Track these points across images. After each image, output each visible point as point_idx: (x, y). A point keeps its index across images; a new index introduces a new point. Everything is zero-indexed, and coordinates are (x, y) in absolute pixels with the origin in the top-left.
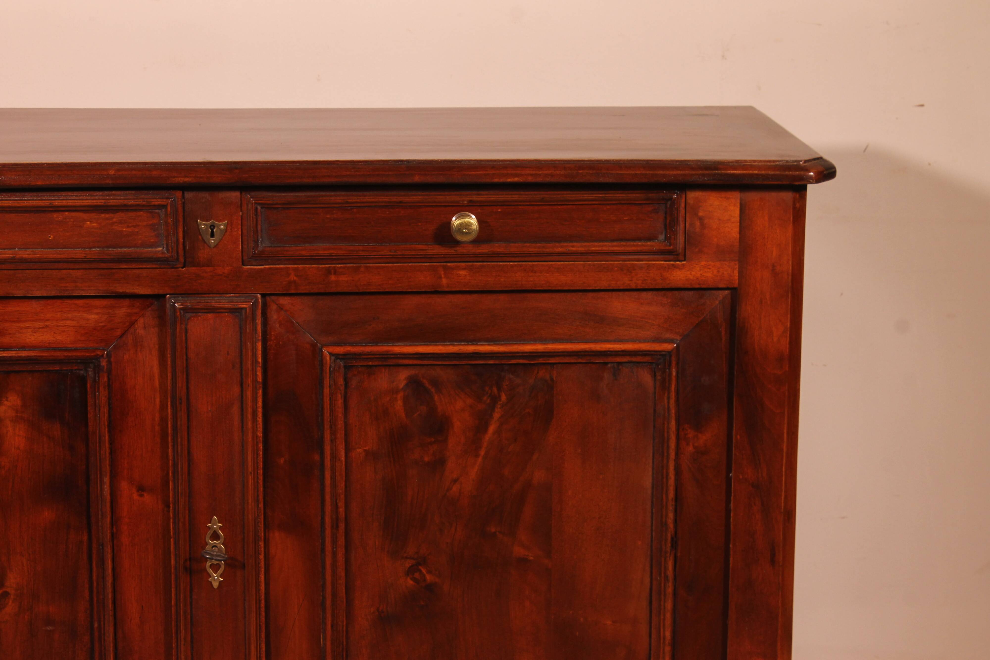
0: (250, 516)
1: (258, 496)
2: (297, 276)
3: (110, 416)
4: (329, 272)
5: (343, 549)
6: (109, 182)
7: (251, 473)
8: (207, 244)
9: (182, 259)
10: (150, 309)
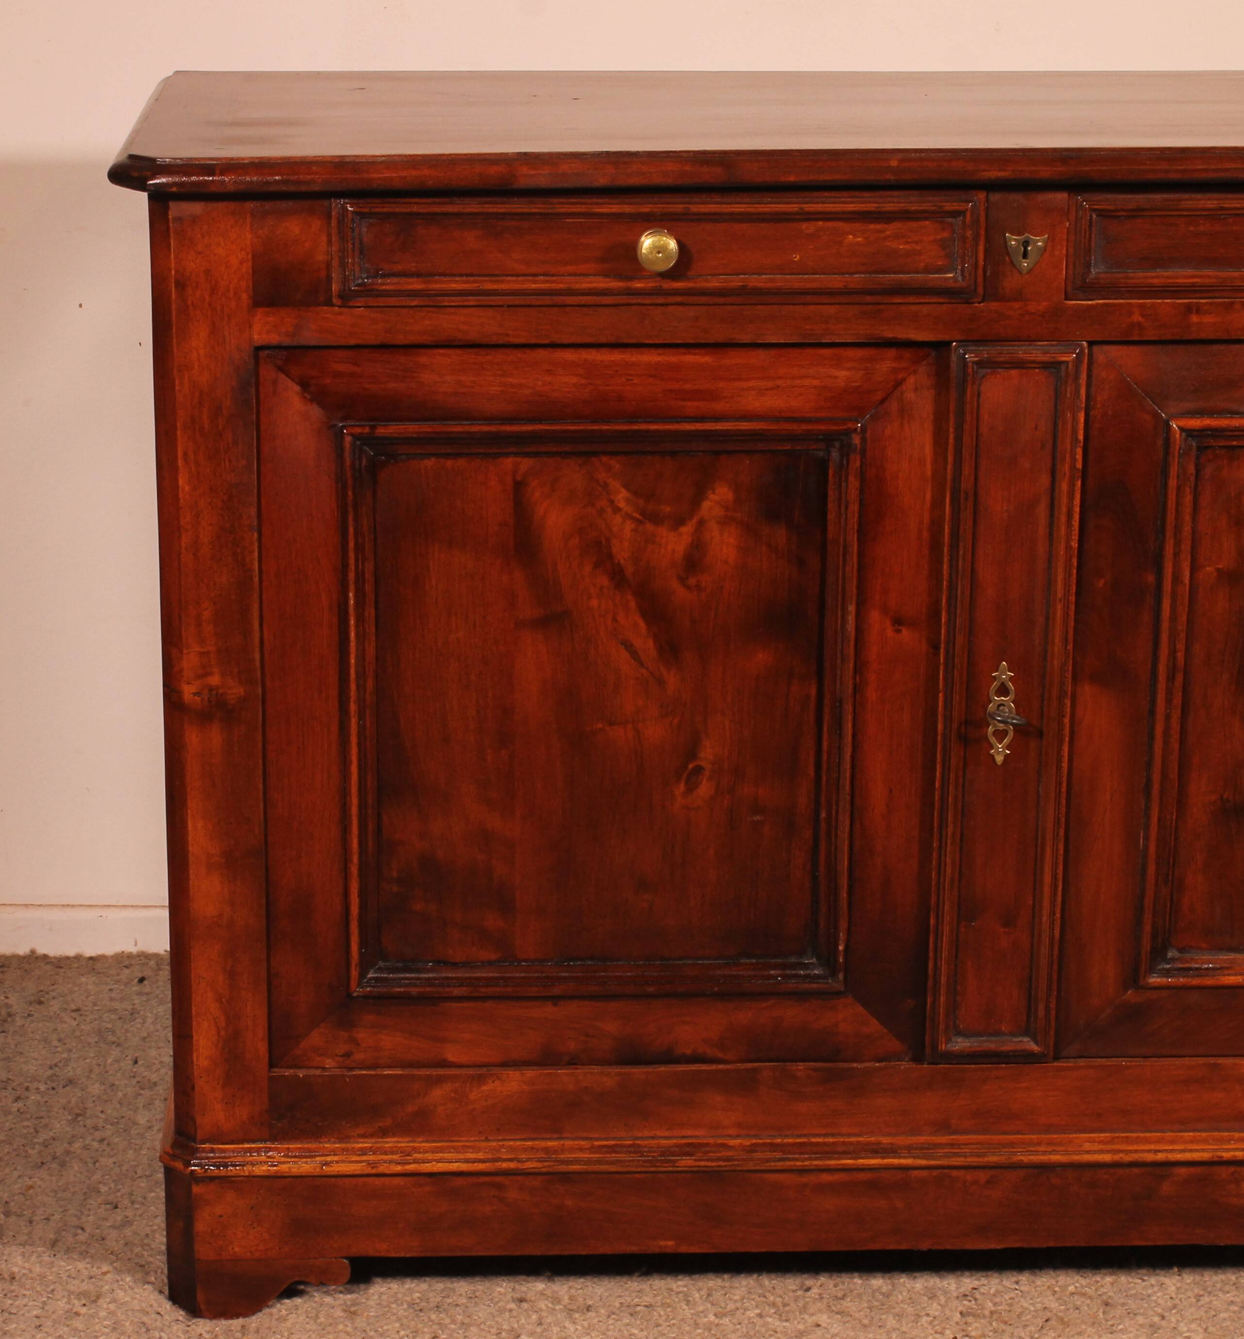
0: (1055, 662)
1: (1067, 633)
2: (1142, 315)
3: (860, 517)
4: (1189, 309)
5: (1179, 711)
6: (890, 177)
7: (1060, 600)
8: (1016, 269)
9: (980, 290)
10: (925, 362)
